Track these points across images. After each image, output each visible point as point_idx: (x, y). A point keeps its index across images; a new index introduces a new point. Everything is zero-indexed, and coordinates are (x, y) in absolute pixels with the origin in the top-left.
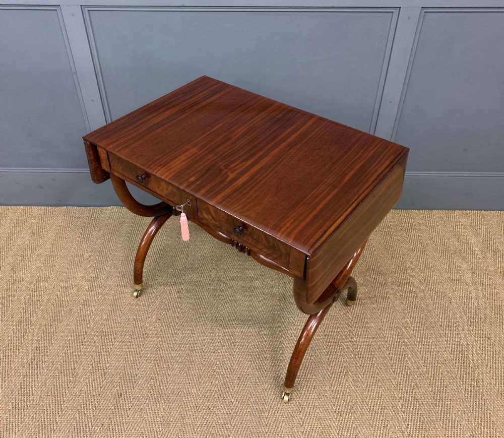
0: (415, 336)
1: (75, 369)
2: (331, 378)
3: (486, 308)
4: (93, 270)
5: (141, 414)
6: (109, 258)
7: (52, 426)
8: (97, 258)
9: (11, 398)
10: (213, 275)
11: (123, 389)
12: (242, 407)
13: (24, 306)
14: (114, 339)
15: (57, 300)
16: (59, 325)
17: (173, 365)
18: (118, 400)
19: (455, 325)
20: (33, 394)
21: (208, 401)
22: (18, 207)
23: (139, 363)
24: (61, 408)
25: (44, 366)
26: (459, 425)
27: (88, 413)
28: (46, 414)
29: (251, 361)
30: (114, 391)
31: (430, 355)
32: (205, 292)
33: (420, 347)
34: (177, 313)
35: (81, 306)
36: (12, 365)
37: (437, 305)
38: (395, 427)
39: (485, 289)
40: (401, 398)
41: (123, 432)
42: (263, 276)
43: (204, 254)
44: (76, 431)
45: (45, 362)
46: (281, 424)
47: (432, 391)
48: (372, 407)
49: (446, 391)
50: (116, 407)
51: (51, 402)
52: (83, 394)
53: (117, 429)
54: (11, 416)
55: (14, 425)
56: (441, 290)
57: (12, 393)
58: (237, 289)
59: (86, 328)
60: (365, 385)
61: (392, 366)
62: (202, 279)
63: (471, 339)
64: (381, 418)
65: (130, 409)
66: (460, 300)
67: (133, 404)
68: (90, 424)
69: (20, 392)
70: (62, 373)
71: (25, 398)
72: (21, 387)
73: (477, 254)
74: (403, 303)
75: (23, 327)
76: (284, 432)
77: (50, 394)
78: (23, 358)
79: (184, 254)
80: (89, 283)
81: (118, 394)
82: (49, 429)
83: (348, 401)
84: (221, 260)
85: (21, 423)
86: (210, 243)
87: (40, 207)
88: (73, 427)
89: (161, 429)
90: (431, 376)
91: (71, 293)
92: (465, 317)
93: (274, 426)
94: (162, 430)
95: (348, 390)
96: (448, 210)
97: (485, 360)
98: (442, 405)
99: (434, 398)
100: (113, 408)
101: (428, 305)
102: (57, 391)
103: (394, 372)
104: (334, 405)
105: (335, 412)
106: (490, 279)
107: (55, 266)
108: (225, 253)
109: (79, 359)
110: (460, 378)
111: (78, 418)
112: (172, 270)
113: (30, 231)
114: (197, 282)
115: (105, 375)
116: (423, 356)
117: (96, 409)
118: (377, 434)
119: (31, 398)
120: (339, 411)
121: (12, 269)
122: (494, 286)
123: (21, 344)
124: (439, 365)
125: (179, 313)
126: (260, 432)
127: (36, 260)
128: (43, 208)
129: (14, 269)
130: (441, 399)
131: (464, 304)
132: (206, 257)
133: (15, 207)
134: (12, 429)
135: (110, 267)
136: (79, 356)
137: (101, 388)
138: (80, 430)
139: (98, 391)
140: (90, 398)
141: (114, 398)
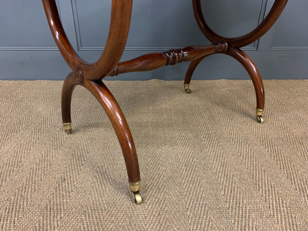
1: (21, 161)
4: (53, 106)
5: (85, 195)
10: (151, 108)
11: (67, 175)
12: (195, 187)
14: (64, 142)
15: (18, 121)
17: (119, 157)
18: (60, 184)
23: (86, 157)
27: (26, 194)
29: (194, 154)
30: (58, 176)
41: (62, 210)
44: (7, 211)
50: (58, 189)
52: (24, 179)
53: (55, 209)
67: (77, 187)
68: (25, 204)
76: (248, 208)
80: (48, 112)
81: (62, 179)
87: (20, 81)
88: (5, 208)
89: (106, 207)
91: (32, 117)
93: (235, 202)
94: (108, 208)
100: (54, 190)
107: (22, 105)
109: (27, 155)
111: (13, 199)
115: (50, 165)
117: (35, 191)
127: (8, 102)
128: (23, 81)
137: (44, 175)
138: (12, 210)
139: (41, 178)
140: (30, 182)
141: (57, 183)
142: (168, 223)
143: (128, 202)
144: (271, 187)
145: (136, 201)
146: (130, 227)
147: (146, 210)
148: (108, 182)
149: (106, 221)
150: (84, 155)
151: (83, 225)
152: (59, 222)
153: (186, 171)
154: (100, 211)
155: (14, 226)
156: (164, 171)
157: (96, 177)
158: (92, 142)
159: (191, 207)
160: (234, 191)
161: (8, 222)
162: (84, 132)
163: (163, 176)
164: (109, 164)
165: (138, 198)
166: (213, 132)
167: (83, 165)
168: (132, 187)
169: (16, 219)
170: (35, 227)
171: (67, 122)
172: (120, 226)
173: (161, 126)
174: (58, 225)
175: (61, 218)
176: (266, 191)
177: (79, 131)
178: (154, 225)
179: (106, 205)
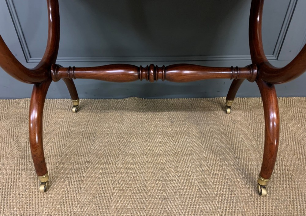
6: (11, 144)
10: (120, 162)
32: (110, 181)
34: (74, 207)
42: (177, 162)
43: (111, 140)
58: (147, 177)
62: (107, 166)
79: (90, 140)
84: (129, 146)
86: (118, 129)
108: (134, 139)
112: (75, 157)
114: (102, 169)
125: (76, 207)
132: (113, 142)
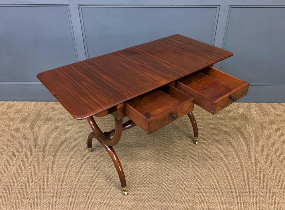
0: (234, 156)
1: (69, 171)
2: (194, 174)
3: (267, 144)
4: (78, 128)
5: (102, 191)
7: (58, 195)
8: (80, 123)
9: (38, 183)
11: (93, 179)
12: (152, 187)
13: (45, 144)
14: (89, 158)
15: (61, 141)
16: (62, 152)
18: (91, 184)
19: (253, 151)
20: (49, 182)
21: (135, 184)
22: (42, 102)
23: (101, 168)
24: (63, 188)
25: (55, 169)
26: (257, 194)
27: (76, 190)
28: (55, 190)
29: (155, 167)
30: (89, 180)
31: (242, 164)
32: (132, 137)
33: (236, 160)
35: (72, 144)
36: (39, 169)
37: (244, 143)
38: (226, 195)
39: (266, 135)
40: (228, 183)
41: (94, 198)
45: (55, 168)
46: (171, 194)
47: (243, 179)
48: (215, 187)
49: (250, 179)
50: (90, 187)
51: (58, 185)
52: (74, 181)
53: (90, 197)
54: (39, 191)
55: (40, 195)
56: (245, 136)
57: (39, 181)
59: (75, 153)
60: (211, 177)
61: (223, 169)
63: (261, 157)
64: (219, 191)
65: (96, 188)
66: (254, 140)
67: (98, 186)
68: (77, 195)
69: (43, 181)
70: (63, 172)
71: (46, 183)
72: (43, 179)
73: (261, 121)
74: (227, 142)
75: (45, 153)
76: (172, 198)
77: (57, 181)
78: (44, 166)
80: (76, 134)
81: (91, 181)
82: (57, 197)
83: (203, 184)
85: (44, 194)
87: (52, 102)
88: (69, 196)
90: (242, 173)
91: (68, 138)
92: (257, 148)
93: (167, 195)
95: (203, 179)
96: (246, 102)
97: (268, 166)
98: (248, 185)
99: (244, 182)
100: (88, 188)
101: (239, 143)
102: (61, 180)
103: (224, 171)
104: (196, 186)
105: (197, 189)
106: (268, 131)
107: (60, 127)
109: (72, 167)
110: (256, 174)
111: (71, 192)
113: (47, 112)
115: (84, 173)
116: (238, 164)
117: (80, 188)
118: (218, 198)
119: (48, 184)
120: (199, 188)
121: (39, 128)
122: (270, 134)
123: (44, 160)
124: (246, 168)
126: (160, 198)
127: (51, 124)
128: (54, 102)
129: (40, 128)
130: (248, 183)
131: (257, 142)
133: (41, 102)
134: (39, 197)
135: (86, 127)
136: (71, 165)
137: (82, 179)
138: (72, 197)
139: (81, 180)
140: (77, 183)
141: (89, 184)
142: (137, 205)
143: (121, 195)
144: (186, 187)
145: (124, 194)
146: (122, 206)
147: (129, 198)
148: (112, 184)
149: (112, 203)
150: (100, 167)
151: (103, 204)
152: (93, 203)
153: (149, 178)
154: (110, 199)
155: (75, 205)
156: (139, 178)
157: (107, 181)
158: (103, 158)
159: (148, 197)
160: (169, 189)
161: (72, 203)
162: (98, 150)
163: (138, 181)
164: (112, 173)
165: (126, 193)
166: (168, 151)
167: (100, 173)
168: (123, 189)
169: (75, 201)
170: (84, 205)
171: (90, 148)
172: (118, 205)
173: (140, 146)
174: (93, 205)
175: (93, 201)
176: (183, 189)
177: (96, 150)
178: (131, 205)
179: (112, 196)
